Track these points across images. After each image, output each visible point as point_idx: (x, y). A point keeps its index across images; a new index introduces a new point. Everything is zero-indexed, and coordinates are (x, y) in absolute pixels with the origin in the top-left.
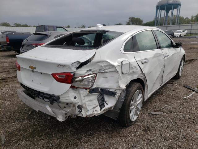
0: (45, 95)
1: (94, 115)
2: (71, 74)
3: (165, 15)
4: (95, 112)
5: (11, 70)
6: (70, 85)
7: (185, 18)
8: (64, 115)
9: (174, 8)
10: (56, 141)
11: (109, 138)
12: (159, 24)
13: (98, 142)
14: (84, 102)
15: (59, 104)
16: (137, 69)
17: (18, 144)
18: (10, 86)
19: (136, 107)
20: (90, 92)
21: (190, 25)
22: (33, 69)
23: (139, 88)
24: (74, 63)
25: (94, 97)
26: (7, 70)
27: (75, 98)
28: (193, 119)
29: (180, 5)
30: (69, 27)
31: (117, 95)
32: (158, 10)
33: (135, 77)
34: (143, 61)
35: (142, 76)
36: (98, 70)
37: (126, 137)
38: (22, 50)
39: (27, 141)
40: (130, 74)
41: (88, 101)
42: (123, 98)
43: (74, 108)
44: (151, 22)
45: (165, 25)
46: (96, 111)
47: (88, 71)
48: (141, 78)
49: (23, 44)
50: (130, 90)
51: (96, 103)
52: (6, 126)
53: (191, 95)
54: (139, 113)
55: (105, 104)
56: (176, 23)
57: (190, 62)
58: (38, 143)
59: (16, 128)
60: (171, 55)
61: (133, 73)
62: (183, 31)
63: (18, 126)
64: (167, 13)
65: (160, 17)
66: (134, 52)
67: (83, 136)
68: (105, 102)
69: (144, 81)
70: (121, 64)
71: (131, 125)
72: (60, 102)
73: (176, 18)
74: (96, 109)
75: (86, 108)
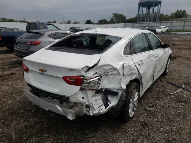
0: (55, 96)
1: (100, 114)
2: (81, 77)
3: (147, 12)
4: (101, 111)
5: (6, 67)
6: (79, 87)
7: (165, 15)
8: (74, 114)
9: (155, 6)
10: (63, 137)
11: (112, 133)
12: (141, 21)
13: (102, 137)
14: (91, 101)
15: (69, 104)
16: (135, 70)
17: (29, 141)
18: (9, 83)
19: (134, 104)
20: (96, 93)
21: (170, 22)
22: (42, 72)
23: (136, 87)
24: (84, 67)
25: (99, 97)
26: (2, 67)
27: (83, 98)
28: (184, 114)
29: (160, 3)
30: (55, 22)
31: (119, 94)
32: (140, 7)
33: (133, 77)
34: (140, 63)
35: (139, 76)
36: (103, 73)
37: (127, 132)
38: (16, 48)
39: (36, 138)
40: (129, 75)
41: (94, 101)
42: (124, 97)
43: (82, 107)
44: (133, 18)
45: (146, 22)
46: (102, 109)
47: (94, 74)
48: (138, 78)
49: (17, 42)
50: (129, 89)
51: (101, 102)
52: (14, 124)
53: (178, 91)
54: (135, 109)
55: (109, 103)
56: (157, 20)
57: (173, 59)
58: (47, 139)
59: (23, 125)
60: (161, 55)
61: (132, 74)
62: (165, 28)
63: (26, 123)
64: (149, 10)
65: (142, 14)
66: (132, 55)
67: (88, 132)
68: (109, 101)
69: (140, 81)
70: (122, 67)
71: (130, 121)
72: (70, 102)
73: (157, 15)
74: (101, 107)
75: (93, 107)
